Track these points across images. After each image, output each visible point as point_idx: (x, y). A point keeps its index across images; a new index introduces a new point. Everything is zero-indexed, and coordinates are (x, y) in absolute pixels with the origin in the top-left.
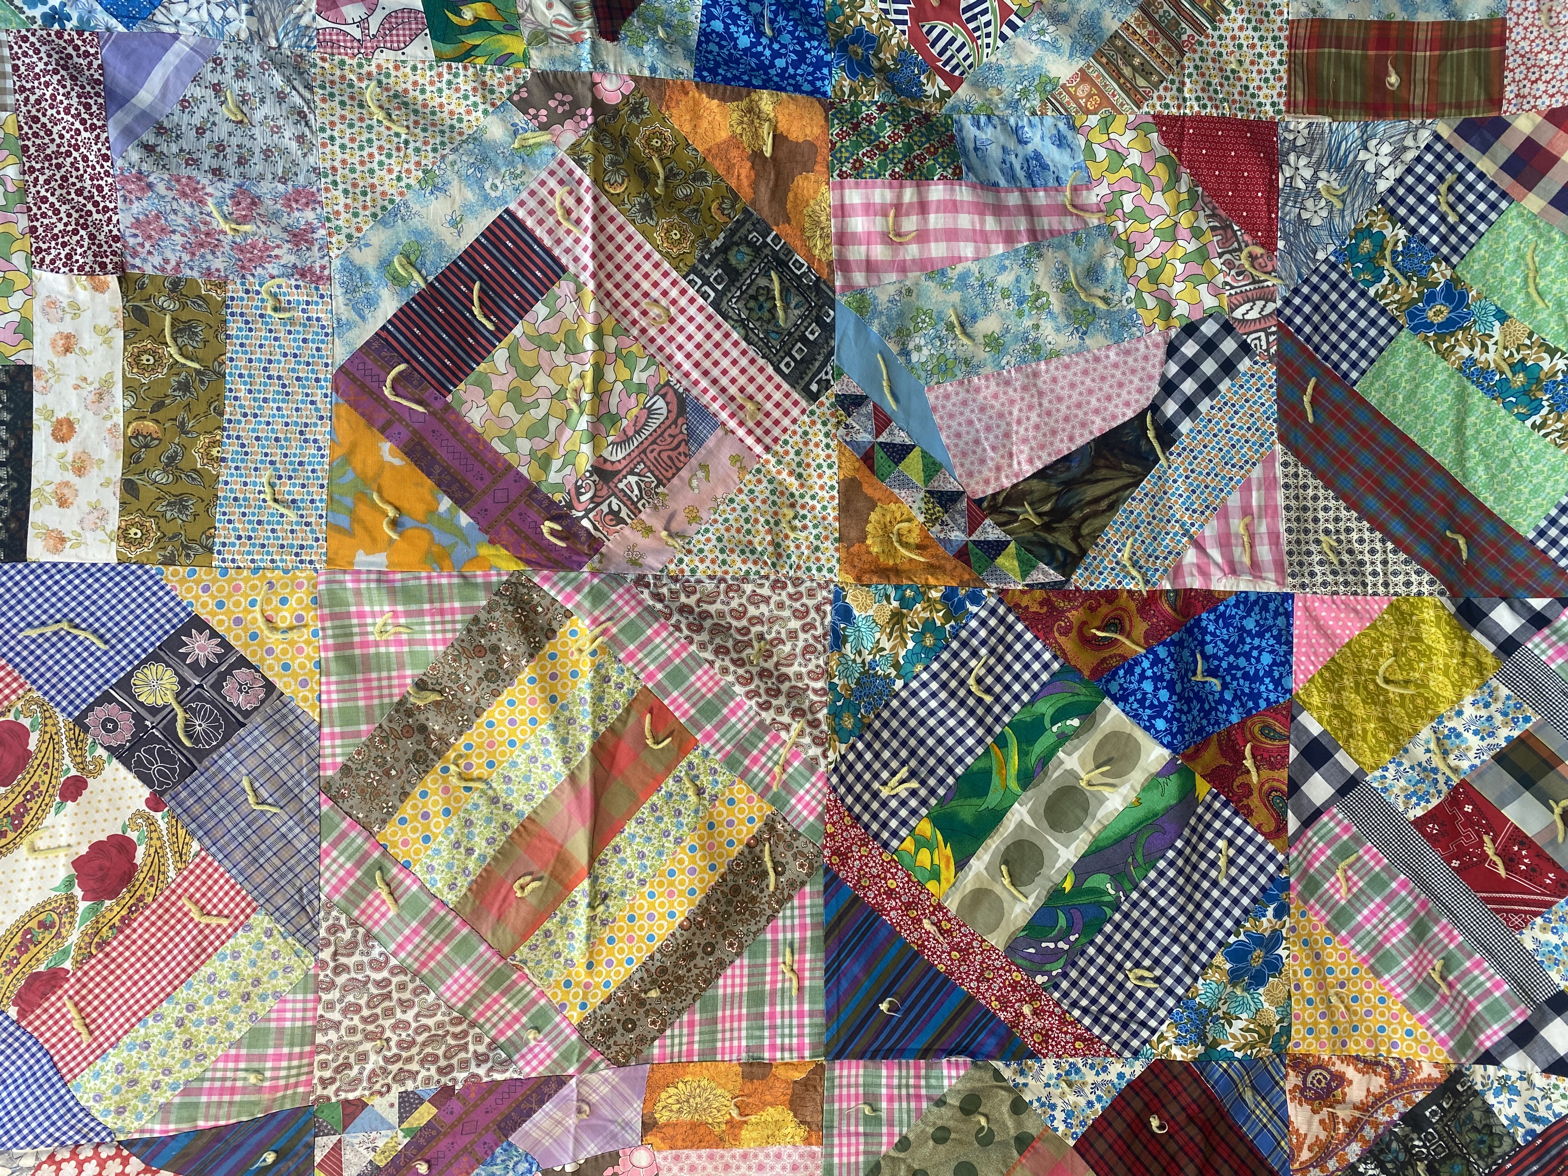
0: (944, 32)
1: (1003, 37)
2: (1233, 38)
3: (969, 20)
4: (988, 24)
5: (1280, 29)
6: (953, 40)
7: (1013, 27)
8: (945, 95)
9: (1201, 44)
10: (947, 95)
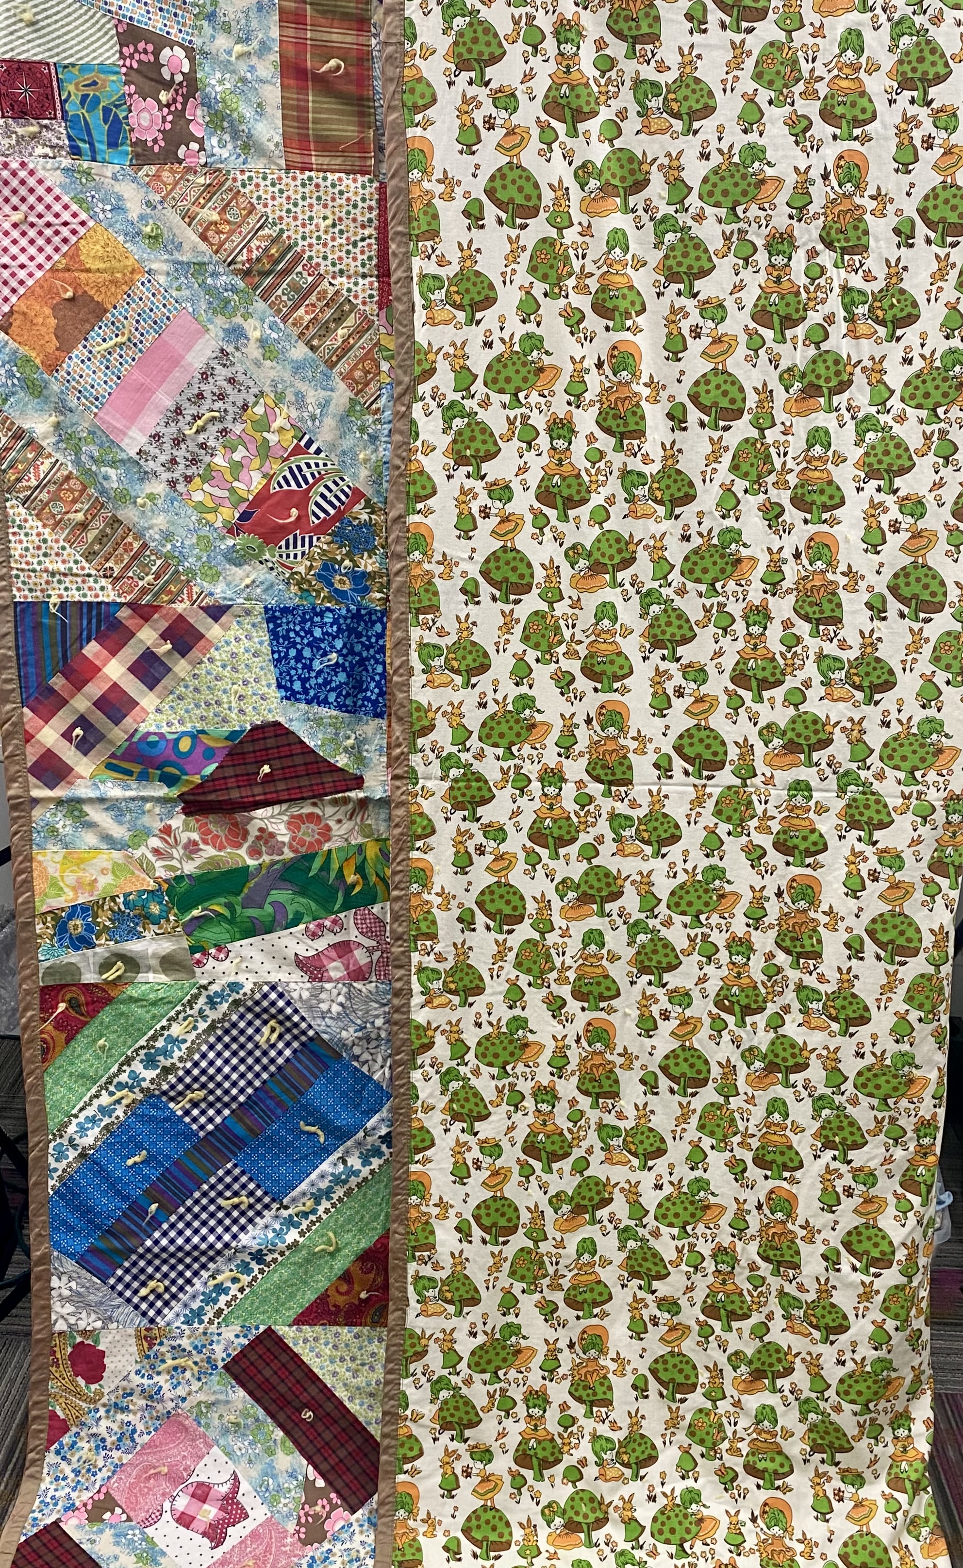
0: (317, 504)
1: (318, 451)
2: (304, 225)
3: (306, 481)
4: (308, 466)
5: (294, 179)
6: (323, 496)
7: (310, 443)
8: (368, 504)
9: (310, 258)
10: (368, 501)
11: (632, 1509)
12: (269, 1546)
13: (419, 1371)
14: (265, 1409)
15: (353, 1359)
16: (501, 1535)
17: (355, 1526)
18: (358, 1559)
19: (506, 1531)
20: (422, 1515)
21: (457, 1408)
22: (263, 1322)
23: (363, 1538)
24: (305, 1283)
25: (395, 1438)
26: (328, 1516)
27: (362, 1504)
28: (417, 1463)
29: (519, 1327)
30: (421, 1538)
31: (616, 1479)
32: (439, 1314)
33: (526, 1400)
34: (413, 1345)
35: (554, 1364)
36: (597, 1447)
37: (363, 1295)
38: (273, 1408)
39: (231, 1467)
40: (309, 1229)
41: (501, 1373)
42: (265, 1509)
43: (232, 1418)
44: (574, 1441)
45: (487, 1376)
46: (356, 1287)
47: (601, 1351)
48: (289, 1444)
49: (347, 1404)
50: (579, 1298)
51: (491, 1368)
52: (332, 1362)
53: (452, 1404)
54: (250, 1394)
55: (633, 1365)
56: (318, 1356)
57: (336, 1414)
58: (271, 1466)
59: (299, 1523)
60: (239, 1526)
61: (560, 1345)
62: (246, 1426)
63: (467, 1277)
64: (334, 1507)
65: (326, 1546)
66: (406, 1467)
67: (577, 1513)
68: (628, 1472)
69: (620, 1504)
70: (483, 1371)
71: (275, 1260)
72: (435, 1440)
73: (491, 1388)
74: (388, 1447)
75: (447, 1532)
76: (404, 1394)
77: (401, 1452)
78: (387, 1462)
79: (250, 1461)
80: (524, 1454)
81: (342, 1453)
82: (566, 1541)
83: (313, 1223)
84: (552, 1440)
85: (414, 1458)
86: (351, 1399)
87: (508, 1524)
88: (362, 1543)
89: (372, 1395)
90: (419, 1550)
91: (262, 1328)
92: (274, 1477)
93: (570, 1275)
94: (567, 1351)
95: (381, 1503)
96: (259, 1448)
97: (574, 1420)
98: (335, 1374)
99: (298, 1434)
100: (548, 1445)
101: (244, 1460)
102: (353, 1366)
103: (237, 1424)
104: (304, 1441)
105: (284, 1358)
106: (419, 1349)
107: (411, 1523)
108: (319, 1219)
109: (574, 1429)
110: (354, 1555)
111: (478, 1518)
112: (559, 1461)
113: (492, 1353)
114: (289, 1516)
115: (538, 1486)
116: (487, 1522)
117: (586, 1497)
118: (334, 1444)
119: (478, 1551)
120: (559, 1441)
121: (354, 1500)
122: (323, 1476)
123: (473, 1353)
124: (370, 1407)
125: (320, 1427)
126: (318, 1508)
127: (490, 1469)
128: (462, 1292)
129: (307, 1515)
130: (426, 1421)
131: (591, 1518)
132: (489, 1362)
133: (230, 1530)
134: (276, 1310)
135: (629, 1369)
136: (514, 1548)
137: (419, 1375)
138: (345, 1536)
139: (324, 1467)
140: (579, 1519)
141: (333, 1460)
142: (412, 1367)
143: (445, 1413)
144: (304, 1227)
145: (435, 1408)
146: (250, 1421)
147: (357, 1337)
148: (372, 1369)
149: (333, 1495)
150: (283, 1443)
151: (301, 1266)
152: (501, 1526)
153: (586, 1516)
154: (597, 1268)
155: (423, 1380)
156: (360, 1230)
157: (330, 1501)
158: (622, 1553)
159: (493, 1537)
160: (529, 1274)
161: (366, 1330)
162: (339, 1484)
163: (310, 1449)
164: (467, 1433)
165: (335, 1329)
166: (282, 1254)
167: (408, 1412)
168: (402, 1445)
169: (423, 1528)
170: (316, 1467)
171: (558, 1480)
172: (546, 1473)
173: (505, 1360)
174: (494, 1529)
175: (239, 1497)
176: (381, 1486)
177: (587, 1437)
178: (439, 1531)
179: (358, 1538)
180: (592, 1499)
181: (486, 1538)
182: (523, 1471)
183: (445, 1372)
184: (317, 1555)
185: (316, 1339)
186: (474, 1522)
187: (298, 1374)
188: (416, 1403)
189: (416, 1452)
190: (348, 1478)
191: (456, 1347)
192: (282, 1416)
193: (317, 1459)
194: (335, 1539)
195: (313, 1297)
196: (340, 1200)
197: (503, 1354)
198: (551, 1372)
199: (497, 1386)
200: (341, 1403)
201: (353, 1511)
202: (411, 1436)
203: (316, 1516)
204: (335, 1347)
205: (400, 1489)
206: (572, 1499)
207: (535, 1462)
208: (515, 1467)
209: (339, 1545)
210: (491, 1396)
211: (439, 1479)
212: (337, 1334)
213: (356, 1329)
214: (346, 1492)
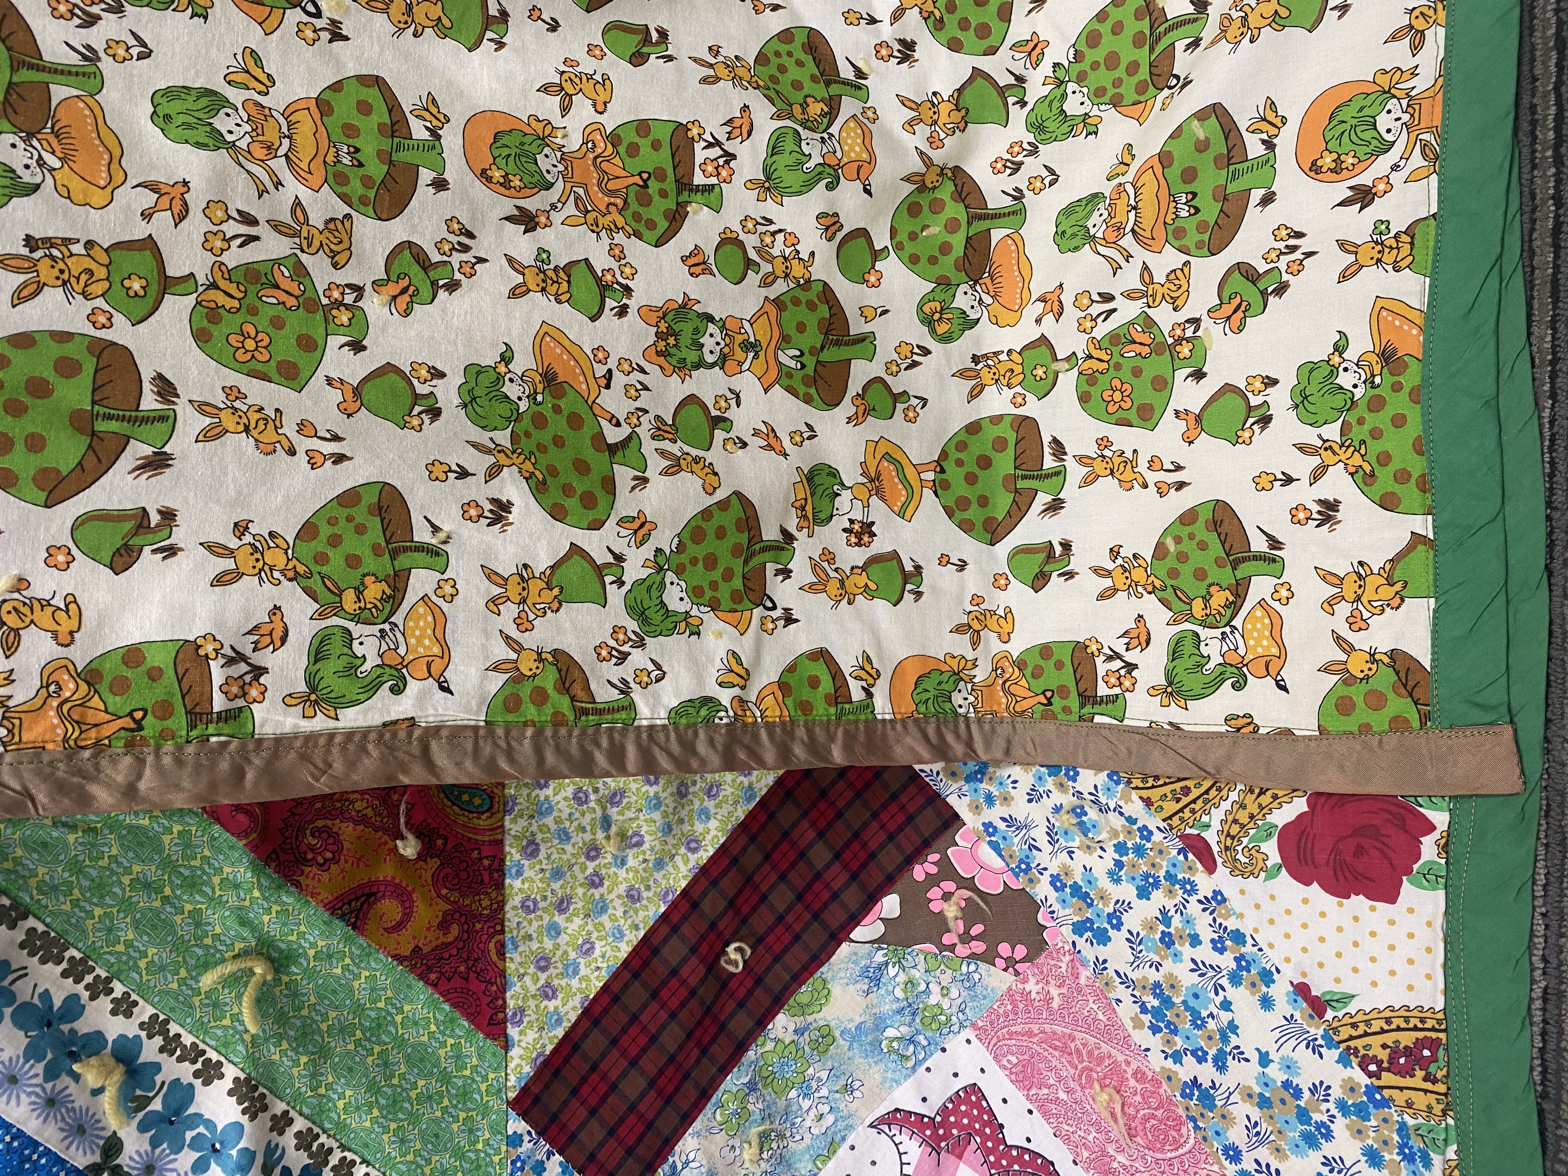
11: (933, 101)
12: (1049, 1039)
13: (614, 673)
14: (725, 1070)
15: (593, 852)
16: (1000, 444)
17: (994, 814)
18: (1078, 812)
19: (991, 432)
20: (961, 645)
21: (711, 562)
22: (498, 1129)
23: (1020, 795)
24: (379, 1025)
25: (788, 728)
26: (968, 884)
27: (935, 799)
28: (847, 663)
29: (474, 371)
30: (1016, 648)
31: (867, 137)
32: (440, 621)
33: (683, 368)
34: (540, 697)
35: (581, 277)
36: (792, 179)
37: (409, 848)
38: (720, 1051)
39: (861, 1135)
40: (194, 1054)
41: (613, 435)
42: (956, 1043)
43: (749, 1153)
44: (779, 247)
45: (623, 475)
46: (387, 871)
47: (543, 140)
48: (804, 993)
49: (705, 854)
50: (377, 170)
51: (598, 460)
52: (602, 907)
53: (700, 575)
54: (687, 1119)
55: (579, 53)
56: (587, 949)
57: (729, 884)
58: (857, 1034)
59: (989, 958)
60: (1002, 1114)
61: (526, 255)
62: (767, 1116)
63: (307, 530)
64: (947, 871)
65: (1043, 890)
66: (857, 694)
67: (945, 248)
68: (849, 106)
69: (922, 130)
70: (609, 485)
71: (305, 1140)
72: (789, 619)
73: (656, 464)
74: (812, 746)
75: (999, 582)
76: (677, 712)
77: (822, 710)
78: (848, 748)
79: (848, 1089)
80: (813, 381)
81: (820, 855)
82: (1008, 278)
83: (171, 1045)
84: (778, 303)
85: (836, 673)
86: (694, 845)
87: (973, 428)
88: (1033, 796)
89: (682, 793)
90: (1045, 650)
91: (517, 1125)
92: (880, 1024)
93: (293, 188)
94: (546, 237)
95: (941, 752)
96: (817, 1071)
97: (729, 241)
98: (633, 897)
99: (781, 974)
100: (793, 315)
101: (844, 1103)
102: (610, 849)
103: (764, 1137)
104: (797, 956)
105: (594, 1045)
106: (549, 679)
107: (981, 674)
108: (155, 1027)
109: (751, 241)
110: (1065, 821)
111: (963, 503)
112: (827, 294)
113: (554, 456)
114: (969, 983)
115: (885, 350)
116: (971, 479)
117: (907, 225)
118: (799, 877)
119: (1043, 499)
120: (780, 287)
121: (927, 821)
122: (873, 899)
123: (557, 513)
124: (711, 791)
125: (762, 920)
126: (951, 911)
127: (851, 475)
128: (361, 546)
129: (966, 938)
130: (745, 647)
131: (955, 210)
132: (582, 467)
133: (1013, 1136)
134: (465, 1095)
135: (588, 65)
136: (1033, 408)
137: (626, 671)
138: (1016, 843)
139: (851, 897)
140: (958, 241)
141: (837, 877)
142: (605, 694)
143: (724, 593)
144: (185, 1071)
145: (712, 624)
146: (755, 1107)
147: (531, 849)
148: (615, 798)
149: (919, 873)
150: (803, 1009)
151: (322, 1053)
152: (979, 446)
153: (952, 226)
154: (276, 100)
155: (638, 658)
156: (193, 884)
157: (932, 881)
158: (1037, 127)
159: (1005, 463)
160: (297, 323)
161: (513, 826)
162: (889, 858)
163: (814, 937)
164: (770, 533)
165: (512, 915)
166: (281, 1123)
167: (725, 696)
168: (806, 707)
169: (992, 644)
170: (855, 920)
171: (872, 298)
172: (857, 327)
173: (575, 422)
174: (985, 462)
175: (928, 1110)
176: (900, 756)
177: (769, 208)
178: (998, 600)
179: (1020, 809)
180: (913, 209)
181: (1010, 482)
182: (855, 386)
183: (615, 595)
184: (1068, 914)
185: (543, 963)
186: (974, 513)
187: (636, 996)
188: (700, 679)
189: (820, 670)
190: (875, 837)
191: (542, 562)
192: (741, 1022)
193: (835, 916)
194: (1024, 867)
195: (421, 992)
196: (76, 971)
197: (558, 425)
198: (604, 288)
199: (649, 447)
200: (704, 871)
201: (953, 820)
202: (783, 686)
203: (970, 914)
204: (562, 905)
205: (908, 707)
206: (913, 260)
207: (831, 355)
208: (847, 408)
209: (1042, 858)
210: (675, 466)
211: (881, 606)
212: (529, 907)
213: (513, 854)
214: (908, 839)
